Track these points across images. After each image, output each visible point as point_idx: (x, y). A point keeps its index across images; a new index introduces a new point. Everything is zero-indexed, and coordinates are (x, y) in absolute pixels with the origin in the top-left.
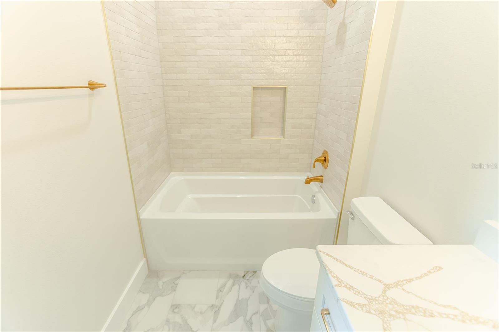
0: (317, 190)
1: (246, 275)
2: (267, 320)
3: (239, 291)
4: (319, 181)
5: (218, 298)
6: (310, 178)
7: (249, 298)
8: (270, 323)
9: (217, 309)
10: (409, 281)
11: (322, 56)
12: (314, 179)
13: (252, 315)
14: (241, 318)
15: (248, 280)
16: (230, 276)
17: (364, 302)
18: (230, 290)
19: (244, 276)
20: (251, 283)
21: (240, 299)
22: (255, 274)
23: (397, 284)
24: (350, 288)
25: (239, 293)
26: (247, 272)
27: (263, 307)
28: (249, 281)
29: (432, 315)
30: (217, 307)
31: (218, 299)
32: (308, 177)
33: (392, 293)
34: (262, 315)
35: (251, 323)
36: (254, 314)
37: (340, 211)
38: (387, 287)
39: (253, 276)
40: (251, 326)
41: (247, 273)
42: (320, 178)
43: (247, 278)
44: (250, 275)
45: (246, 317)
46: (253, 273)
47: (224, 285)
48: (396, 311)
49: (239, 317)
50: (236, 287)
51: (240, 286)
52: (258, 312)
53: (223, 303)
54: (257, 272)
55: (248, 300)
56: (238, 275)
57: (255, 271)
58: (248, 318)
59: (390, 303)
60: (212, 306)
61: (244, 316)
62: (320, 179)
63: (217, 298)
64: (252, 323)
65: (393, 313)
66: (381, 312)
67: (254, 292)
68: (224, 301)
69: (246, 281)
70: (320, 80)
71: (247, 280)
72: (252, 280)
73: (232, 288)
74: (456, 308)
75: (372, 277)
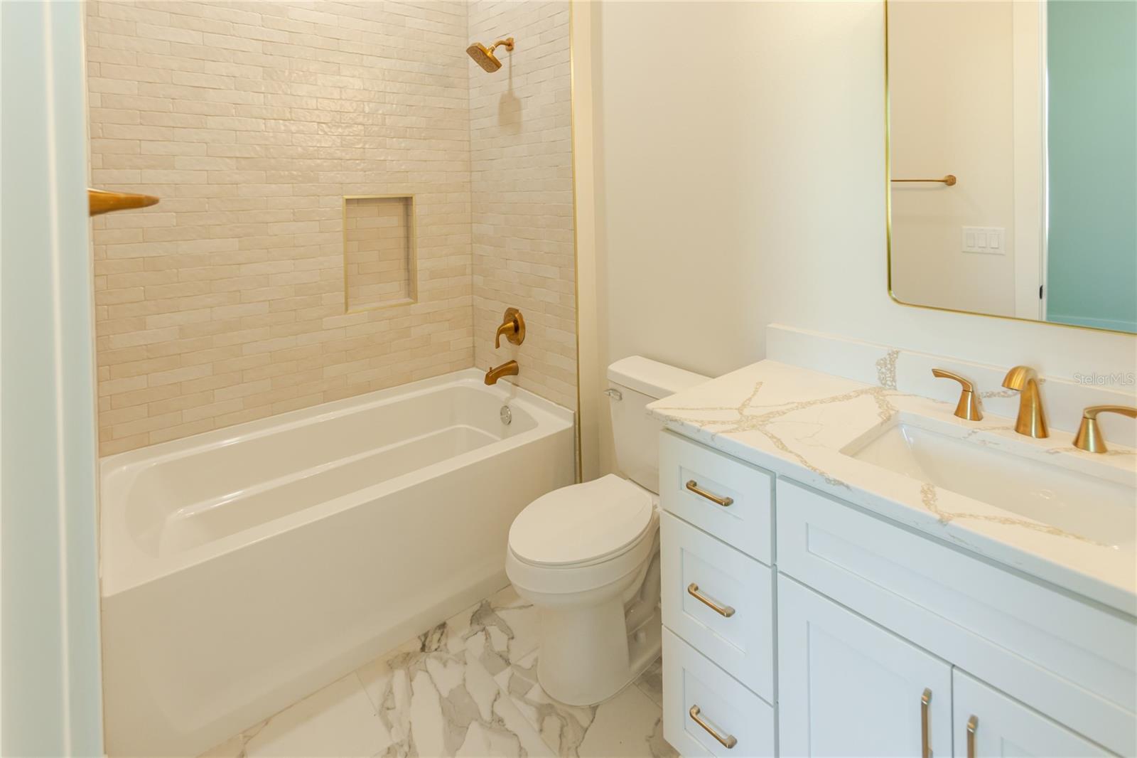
0: (508, 395)
1: (426, 644)
2: (526, 693)
3: (432, 682)
4: (511, 372)
5: (392, 727)
6: (495, 370)
7: (464, 680)
8: (535, 695)
9: (406, 748)
10: (750, 399)
11: (468, 141)
12: (502, 371)
13: (492, 706)
14: (474, 728)
15: (439, 650)
16: (390, 667)
17: (736, 426)
18: (411, 693)
19: (423, 648)
20: (448, 652)
21: (445, 694)
22: (445, 630)
23: (744, 405)
24: (714, 422)
25: (435, 686)
26: (426, 635)
27: (503, 678)
28: (441, 651)
29: (784, 413)
30: (402, 746)
31: (393, 730)
32: (491, 368)
33: (746, 412)
34: (510, 693)
35: (499, 721)
36: (495, 700)
37: (576, 410)
38: (740, 410)
39: (444, 635)
40: (504, 725)
41: (426, 638)
42: (511, 365)
43: (434, 646)
44: (436, 636)
45: (481, 716)
46: (442, 630)
47: (389, 692)
48: (762, 421)
49: (468, 728)
50: (420, 678)
51: (427, 672)
52: (499, 693)
53: (410, 729)
54: (447, 622)
55: (464, 685)
56: (408, 654)
57: (441, 622)
58: (486, 716)
59: (753, 418)
60: (388, 753)
61: (477, 720)
62: (510, 369)
63: (389, 727)
64: (501, 720)
65: (761, 423)
66: (753, 426)
67: (466, 664)
68: (410, 723)
69: (435, 653)
70: (470, 182)
71: (436, 650)
72: (446, 645)
73: (411, 685)
74: (793, 403)
75: (721, 409)
